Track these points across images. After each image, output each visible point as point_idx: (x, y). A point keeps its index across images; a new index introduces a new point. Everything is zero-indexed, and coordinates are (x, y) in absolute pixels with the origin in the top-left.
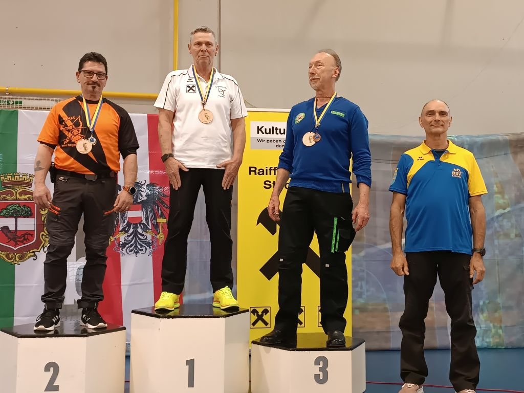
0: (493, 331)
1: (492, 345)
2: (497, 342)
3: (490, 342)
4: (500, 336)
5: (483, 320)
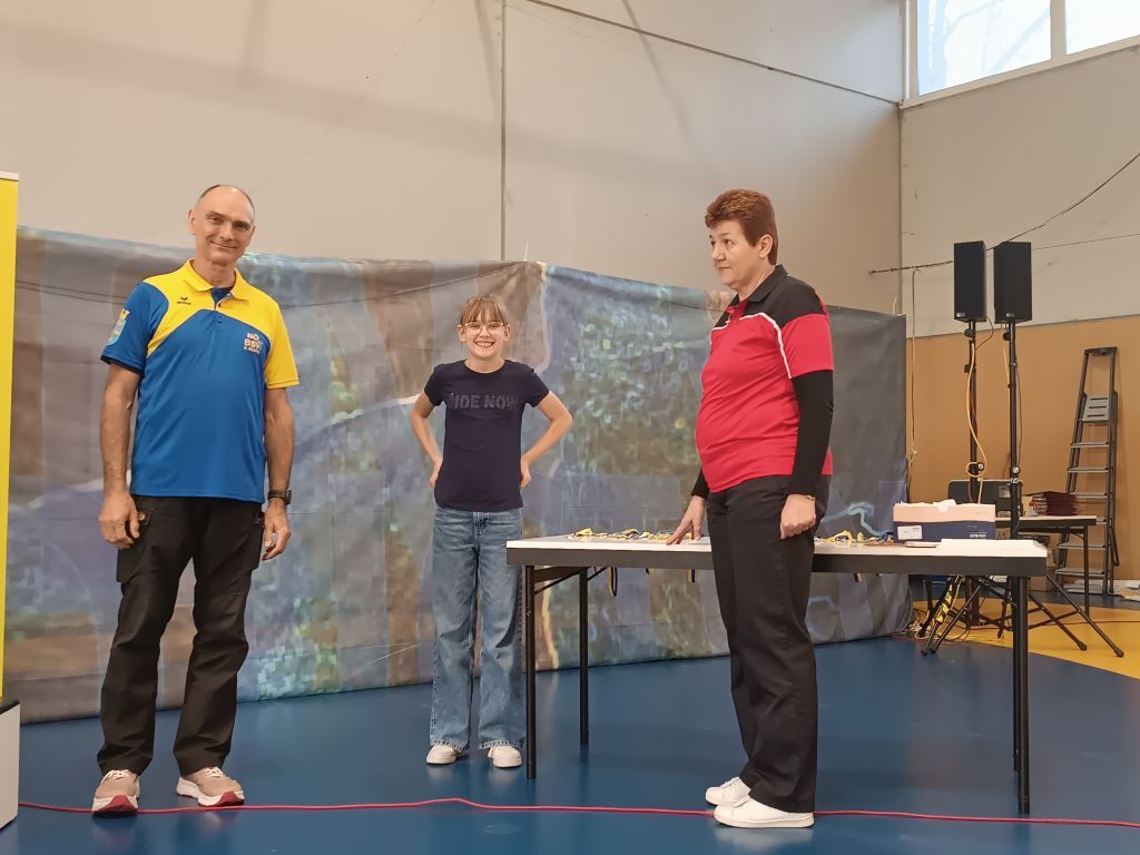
0: (319, 659)
1: (315, 688)
2: (325, 681)
3: (312, 681)
4: (332, 668)
5: (301, 637)
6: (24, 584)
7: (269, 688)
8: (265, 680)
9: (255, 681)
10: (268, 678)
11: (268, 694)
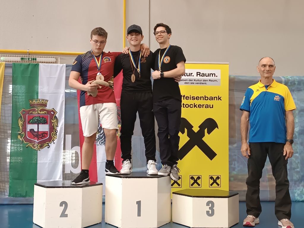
6: (233, 166)
7: (298, 198)
8: (297, 196)
9: (295, 196)
10: (298, 195)
11: (298, 200)
